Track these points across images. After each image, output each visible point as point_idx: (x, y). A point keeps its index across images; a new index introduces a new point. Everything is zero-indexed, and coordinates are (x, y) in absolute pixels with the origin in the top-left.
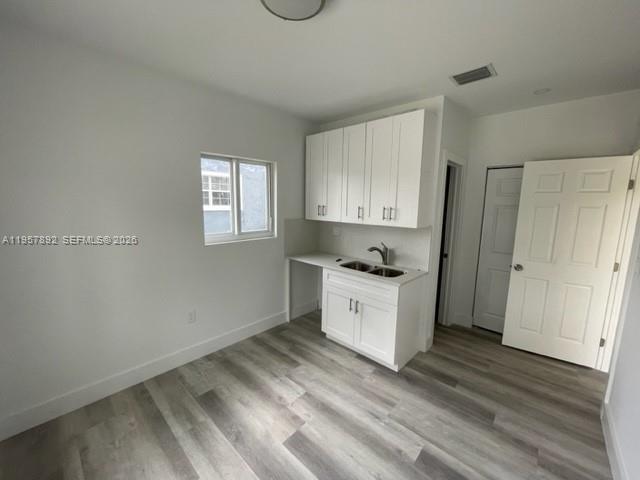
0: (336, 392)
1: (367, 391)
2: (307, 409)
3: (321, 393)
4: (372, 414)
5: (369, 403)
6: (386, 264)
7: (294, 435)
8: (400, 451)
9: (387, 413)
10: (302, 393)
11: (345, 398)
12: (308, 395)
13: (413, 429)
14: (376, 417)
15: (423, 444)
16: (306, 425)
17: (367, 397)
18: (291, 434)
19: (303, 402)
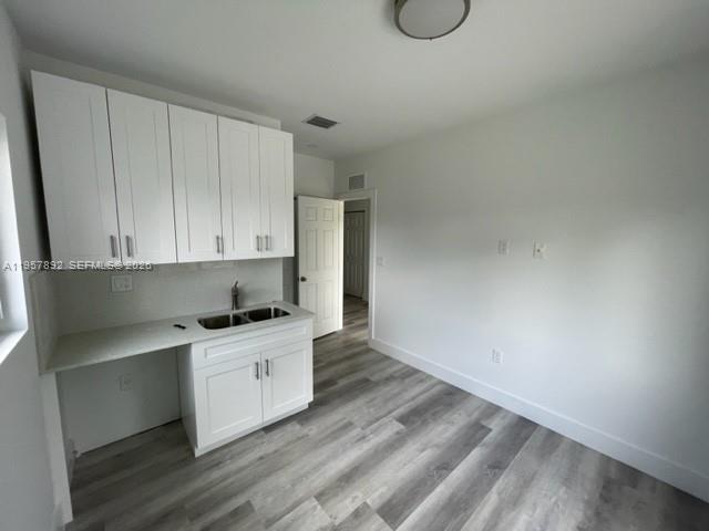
0: (323, 464)
1: (327, 437)
2: (346, 498)
3: (318, 481)
4: (359, 440)
5: (344, 439)
6: (238, 308)
7: (383, 517)
8: (398, 433)
9: (359, 429)
10: (316, 503)
11: (334, 456)
12: (322, 496)
13: (377, 420)
14: (363, 438)
15: (390, 417)
16: (368, 501)
17: (336, 438)
18: (382, 520)
19: (329, 505)
